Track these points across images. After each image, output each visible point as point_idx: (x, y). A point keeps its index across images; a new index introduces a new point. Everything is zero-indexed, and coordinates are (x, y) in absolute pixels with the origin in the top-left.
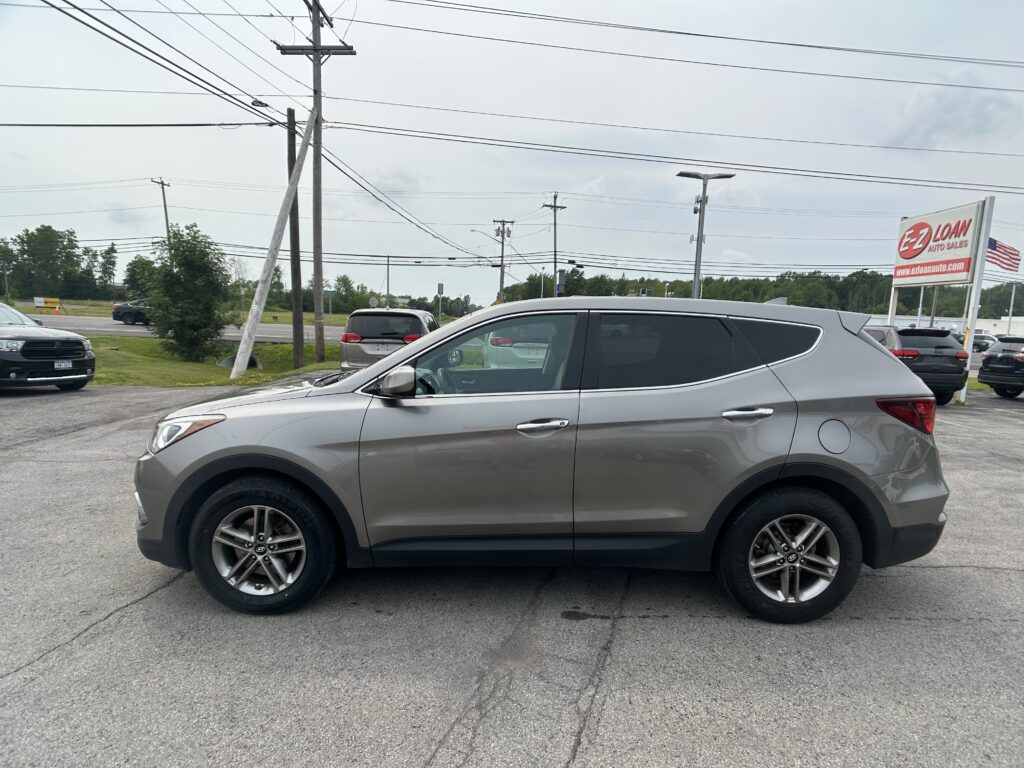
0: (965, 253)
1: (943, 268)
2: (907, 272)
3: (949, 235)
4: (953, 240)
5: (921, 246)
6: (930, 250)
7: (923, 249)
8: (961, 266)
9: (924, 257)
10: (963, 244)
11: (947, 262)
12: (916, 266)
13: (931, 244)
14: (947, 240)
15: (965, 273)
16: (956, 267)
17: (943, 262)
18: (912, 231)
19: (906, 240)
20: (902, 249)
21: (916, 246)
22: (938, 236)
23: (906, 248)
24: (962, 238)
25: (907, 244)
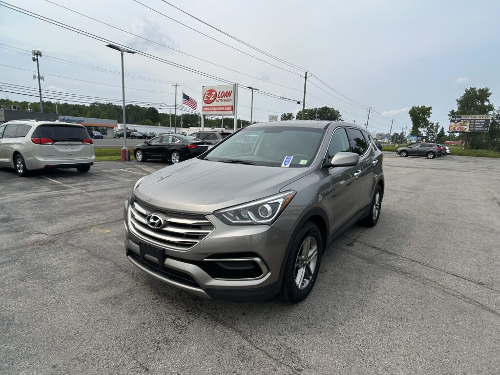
0: (231, 103)
1: (223, 109)
2: (208, 109)
3: (224, 96)
4: (226, 98)
5: (213, 99)
6: (217, 101)
7: (214, 100)
8: (230, 108)
9: (215, 104)
10: (230, 100)
11: (224, 107)
12: (212, 107)
13: (217, 98)
14: (223, 98)
15: (231, 112)
16: (228, 109)
17: (223, 107)
18: (208, 93)
19: (206, 96)
20: (205, 99)
21: (211, 99)
22: (220, 96)
23: (207, 99)
24: (229, 98)
25: (207, 97)
